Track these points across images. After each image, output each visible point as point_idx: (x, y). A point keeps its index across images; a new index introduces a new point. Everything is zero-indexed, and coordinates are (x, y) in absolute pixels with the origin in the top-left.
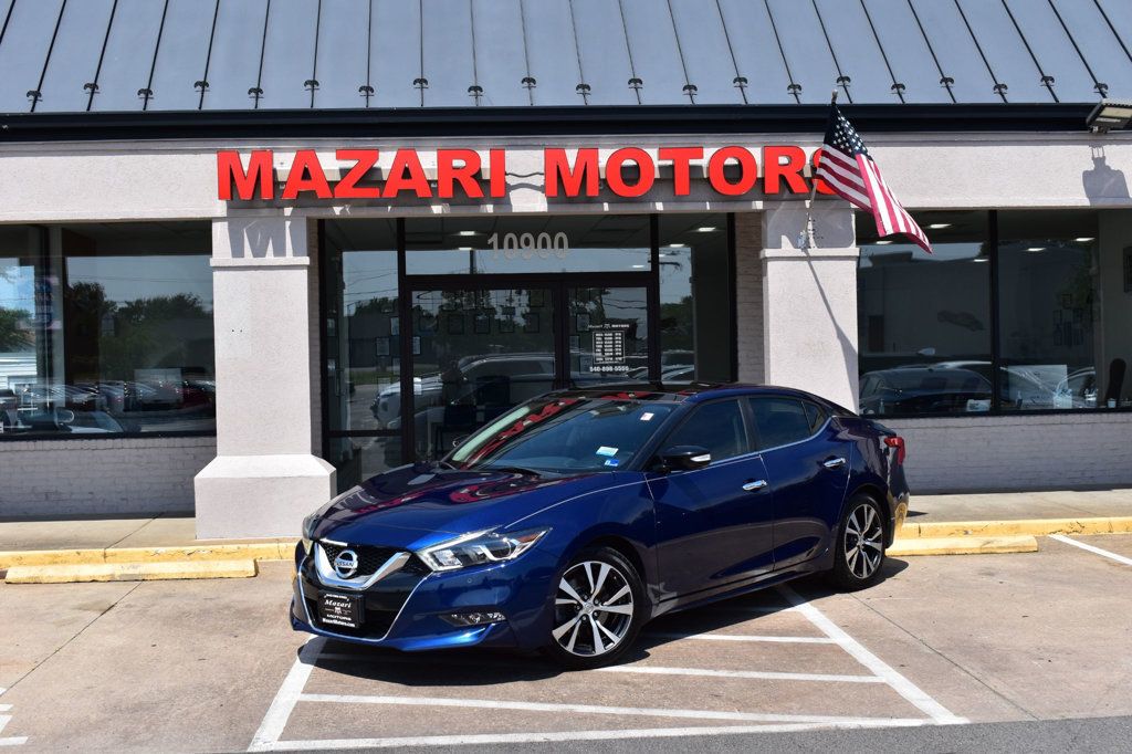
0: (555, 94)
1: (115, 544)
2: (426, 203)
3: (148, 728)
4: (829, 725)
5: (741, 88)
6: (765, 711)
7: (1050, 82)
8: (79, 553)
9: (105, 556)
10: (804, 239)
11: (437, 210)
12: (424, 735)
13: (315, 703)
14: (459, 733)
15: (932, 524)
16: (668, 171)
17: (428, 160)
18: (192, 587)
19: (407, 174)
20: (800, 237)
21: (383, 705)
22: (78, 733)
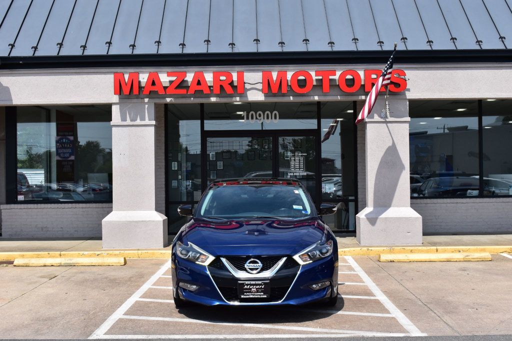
0: (269, 46)
1: (66, 250)
2: (208, 96)
3: (48, 328)
4: (359, 335)
5: (356, 43)
6: (332, 328)
7: (504, 39)
8: (49, 254)
9: (60, 255)
10: (384, 113)
11: (213, 99)
12: (170, 334)
13: (127, 319)
14: (186, 334)
15: (443, 247)
16: (320, 81)
17: (209, 77)
18: (94, 269)
19: (199, 83)
20: (382, 112)
21: (157, 321)
22: (16, 329)
